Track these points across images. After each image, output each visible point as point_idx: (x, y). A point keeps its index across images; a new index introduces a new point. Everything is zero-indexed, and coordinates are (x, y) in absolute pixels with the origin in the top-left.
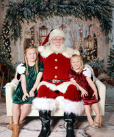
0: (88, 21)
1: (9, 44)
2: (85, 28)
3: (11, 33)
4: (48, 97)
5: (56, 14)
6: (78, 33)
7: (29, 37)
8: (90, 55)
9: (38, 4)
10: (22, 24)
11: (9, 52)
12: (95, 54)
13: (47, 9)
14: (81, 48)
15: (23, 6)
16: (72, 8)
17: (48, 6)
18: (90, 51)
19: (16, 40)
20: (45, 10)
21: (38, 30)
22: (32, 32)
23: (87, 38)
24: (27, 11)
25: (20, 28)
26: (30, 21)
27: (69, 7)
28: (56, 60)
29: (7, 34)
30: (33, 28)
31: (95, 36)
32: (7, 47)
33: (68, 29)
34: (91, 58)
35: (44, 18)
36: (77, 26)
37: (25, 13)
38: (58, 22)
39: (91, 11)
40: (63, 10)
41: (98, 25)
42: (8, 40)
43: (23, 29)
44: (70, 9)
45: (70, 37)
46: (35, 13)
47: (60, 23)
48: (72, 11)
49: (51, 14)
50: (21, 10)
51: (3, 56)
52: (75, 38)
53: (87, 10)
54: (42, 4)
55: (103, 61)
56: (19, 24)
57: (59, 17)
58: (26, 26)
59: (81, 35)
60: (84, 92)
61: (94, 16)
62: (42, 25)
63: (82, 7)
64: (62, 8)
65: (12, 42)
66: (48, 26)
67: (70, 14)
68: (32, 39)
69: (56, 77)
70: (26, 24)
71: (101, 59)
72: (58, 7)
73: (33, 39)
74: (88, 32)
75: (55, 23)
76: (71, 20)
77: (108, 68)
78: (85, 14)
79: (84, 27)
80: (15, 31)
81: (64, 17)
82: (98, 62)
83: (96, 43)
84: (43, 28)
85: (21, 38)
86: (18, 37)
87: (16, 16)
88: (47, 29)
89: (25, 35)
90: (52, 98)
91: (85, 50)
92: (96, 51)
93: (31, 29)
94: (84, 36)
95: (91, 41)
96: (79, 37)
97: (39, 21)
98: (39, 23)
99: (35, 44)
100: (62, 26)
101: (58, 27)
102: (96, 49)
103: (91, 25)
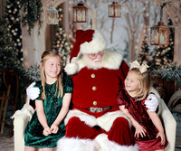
1: (19, 33)
3: (23, 13)
4: (82, 137)
6: (141, 18)
7: (55, 21)
8: (161, 57)
11: (20, 48)
12: (170, 55)
14: (145, 43)
18: (161, 50)
19: (32, 26)
21: (70, 9)
22: (60, 13)
23: (157, 27)
25: (39, 5)
28: (93, 76)
29: (16, 16)
30: (61, 6)
31: (170, 23)
32: (15, 38)
33: (124, 10)
34: (162, 62)
36: (139, 4)
42: (16, 26)
43: (44, 8)
45: (126, 25)
51: (9, 54)
52: (136, 26)
58: (49, 3)
59: (146, 20)
60: (140, 130)
62: (78, 1)
65: (25, 29)
66: (88, 4)
68: (61, 27)
69: (95, 103)
74: (159, 17)
79: (152, 8)
80: (30, 10)
82: (174, 68)
83: (172, 36)
84: (80, 7)
85: (40, 22)
86: (34, 21)
88: (86, 9)
89: (48, 19)
90: (87, 138)
91: (152, 49)
92: (172, 50)
93: (58, 8)
94: (152, 23)
95: (163, 31)
96: (142, 25)
99: (65, 35)
100: (114, 5)
101: (106, 5)
102: (172, 46)
103: (165, 4)
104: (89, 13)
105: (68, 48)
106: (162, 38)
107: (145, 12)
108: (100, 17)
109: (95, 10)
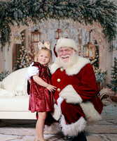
0: (89, 25)
2: (85, 33)
5: (52, 17)
6: (77, 39)
7: (19, 42)
9: (31, 4)
10: (11, 27)
12: (97, 64)
13: (41, 10)
15: (14, 7)
16: (70, 10)
17: (42, 7)
19: (3, 45)
20: (38, 12)
21: (30, 34)
22: (22, 36)
23: (87, 45)
24: (17, 12)
25: (9, 31)
26: (20, 23)
27: (66, 9)
30: (24, 32)
31: (96, 43)
33: (65, 34)
35: (37, 21)
36: (75, 30)
37: (16, 15)
38: (53, 25)
39: (91, 14)
40: (60, 12)
41: (100, 30)
43: (12, 33)
44: (68, 11)
46: (27, 15)
47: (56, 27)
48: (70, 13)
49: (45, 16)
50: (11, 10)
53: (87, 13)
54: (35, 4)
55: (106, 73)
56: (8, 27)
57: (54, 20)
58: (16, 30)
59: (80, 41)
61: (95, 19)
62: (35, 29)
63: (82, 9)
64: (58, 10)
66: (41, 30)
67: (68, 16)
70: (16, 27)
71: (103, 70)
72: (54, 8)
73: (23, 44)
74: (88, 39)
75: (50, 26)
76: (68, 24)
77: (112, 82)
78: (85, 17)
79: (83, 33)
80: (3, 34)
81: (60, 20)
82: (99, 73)
83: (97, 51)
84: (36, 32)
85: (9, 42)
86: (6, 42)
87: (5, 17)
88: (40, 33)
89: (15, 40)
92: (98, 61)
93: (21, 33)
94: (83, 43)
95: (91, 48)
97: (31, 24)
98: (31, 26)
99: (26, 51)
100: (58, 31)
101: (53, 31)
102: (97, 58)
103: (92, 30)
104: (42, 36)
105: (28, 60)
106: (91, 52)
107: (79, 35)
108: (49, 39)
109: (46, 34)
